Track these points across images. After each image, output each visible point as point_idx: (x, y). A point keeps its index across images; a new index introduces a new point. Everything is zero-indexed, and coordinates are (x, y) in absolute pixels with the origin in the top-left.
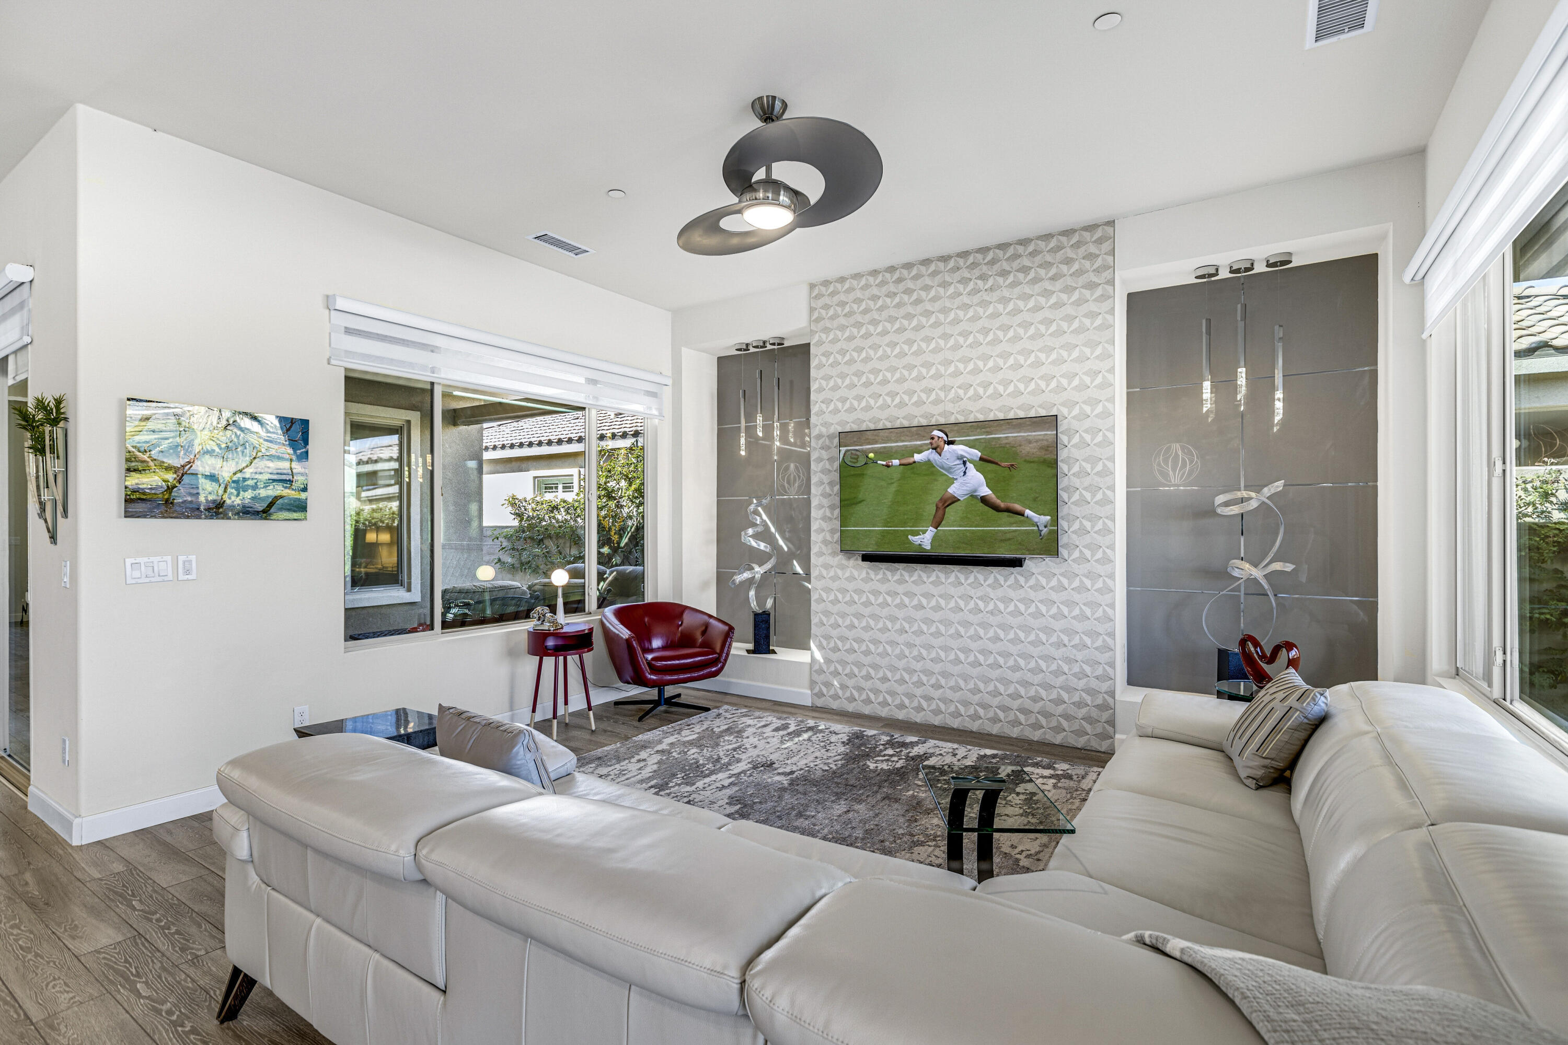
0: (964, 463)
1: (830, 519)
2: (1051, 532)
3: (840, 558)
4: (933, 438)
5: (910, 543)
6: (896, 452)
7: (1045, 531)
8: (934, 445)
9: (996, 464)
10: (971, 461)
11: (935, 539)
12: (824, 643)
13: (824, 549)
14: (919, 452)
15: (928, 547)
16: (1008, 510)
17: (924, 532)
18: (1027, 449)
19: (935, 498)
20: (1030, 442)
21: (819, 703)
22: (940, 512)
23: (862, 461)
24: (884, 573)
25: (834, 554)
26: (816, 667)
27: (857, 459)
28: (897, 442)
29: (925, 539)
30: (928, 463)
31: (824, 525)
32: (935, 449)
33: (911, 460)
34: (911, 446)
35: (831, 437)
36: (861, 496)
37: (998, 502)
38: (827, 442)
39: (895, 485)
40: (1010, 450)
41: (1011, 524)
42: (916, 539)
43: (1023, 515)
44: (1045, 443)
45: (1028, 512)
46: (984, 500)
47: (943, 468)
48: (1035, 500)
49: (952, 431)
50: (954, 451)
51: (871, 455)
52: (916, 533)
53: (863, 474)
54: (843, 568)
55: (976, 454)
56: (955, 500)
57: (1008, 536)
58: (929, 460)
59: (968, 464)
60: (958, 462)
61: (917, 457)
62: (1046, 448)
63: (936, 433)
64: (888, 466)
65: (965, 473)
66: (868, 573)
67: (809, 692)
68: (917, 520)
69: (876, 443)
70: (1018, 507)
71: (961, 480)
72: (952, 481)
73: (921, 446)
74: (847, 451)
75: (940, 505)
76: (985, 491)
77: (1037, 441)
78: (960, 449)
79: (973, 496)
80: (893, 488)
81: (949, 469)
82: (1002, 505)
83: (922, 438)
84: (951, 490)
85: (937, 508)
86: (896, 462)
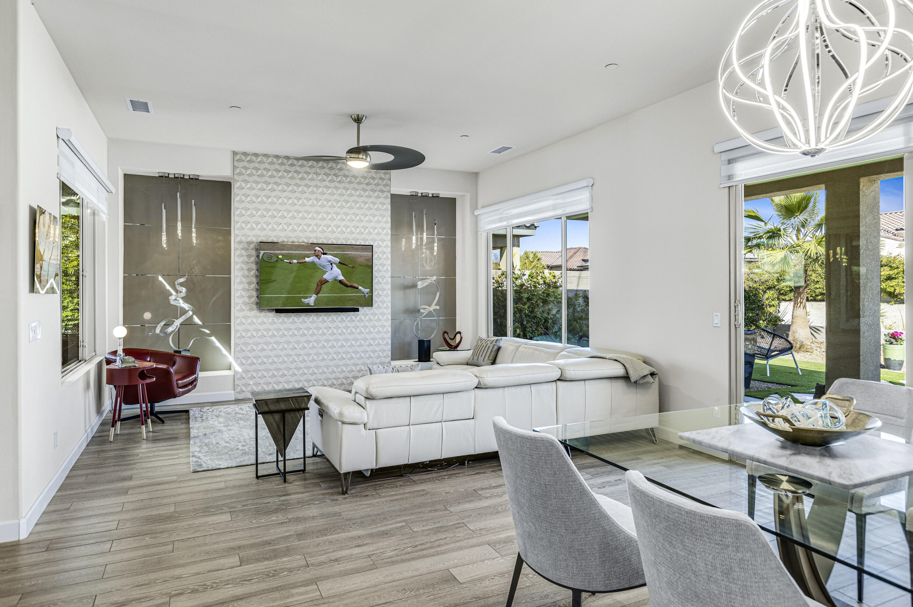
0: (331, 264)
1: (248, 290)
2: (369, 296)
3: (255, 312)
4: (315, 251)
5: (302, 302)
6: (295, 256)
7: (367, 295)
8: (316, 254)
9: (346, 265)
10: (335, 264)
11: (316, 300)
12: (244, 361)
13: (244, 307)
14: (308, 257)
15: (313, 304)
16: (352, 287)
17: (310, 297)
18: (360, 260)
19: (316, 280)
20: (361, 257)
21: (240, 397)
22: (319, 287)
23: (274, 259)
24: (283, 319)
25: (251, 309)
26: (238, 376)
27: (271, 258)
28: (295, 251)
29: (311, 300)
30: (313, 263)
31: (243, 293)
32: (317, 256)
33: (304, 261)
34: (304, 254)
35: (249, 243)
36: (273, 278)
37: (347, 282)
38: (246, 246)
39: (295, 273)
40: (353, 259)
41: (353, 293)
42: (306, 301)
43: (358, 288)
44: (367, 258)
45: (360, 287)
46: (341, 282)
47: (321, 266)
48: (363, 282)
49: (325, 248)
50: (326, 258)
51: (280, 257)
52: (306, 298)
53: (275, 267)
54: (257, 317)
55: (337, 260)
56: (326, 281)
57: (351, 298)
58: (313, 262)
59: (333, 265)
60: (328, 263)
61: (307, 259)
62: (368, 260)
63: (317, 248)
64: (290, 263)
65: (332, 269)
66: (273, 320)
67: (233, 392)
68: (306, 292)
69: (283, 250)
70: (356, 285)
71: (330, 272)
72: (325, 272)
73: (309, 254)
74: (264, 253)
75: (319, 284)
76: (341, 278)
77: (364, 257)
78: (330, 257)
79: (335, 280)
80: (293, 275)
81: (324, 267)
82: (349, 284)
83: (310, 250)
84: (325, 277)
85: (317, 285)
86: (295, 261)
